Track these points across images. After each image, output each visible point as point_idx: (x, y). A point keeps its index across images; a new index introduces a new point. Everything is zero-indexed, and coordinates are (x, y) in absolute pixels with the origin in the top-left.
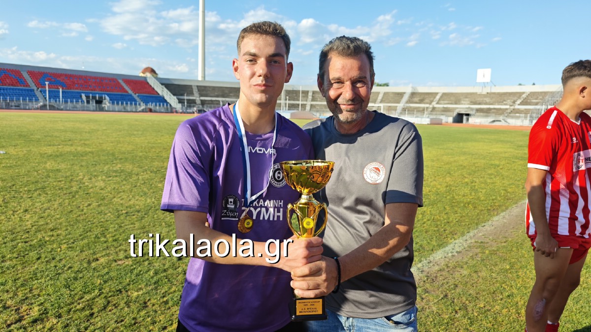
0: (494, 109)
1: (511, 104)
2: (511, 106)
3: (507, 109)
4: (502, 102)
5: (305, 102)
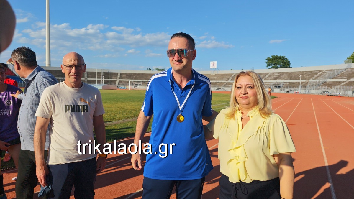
0: (219, 82)
1: (227, 80)
2: (227, 81)
3: (224, 83)
4: (223, 79)
5: (115, 80)
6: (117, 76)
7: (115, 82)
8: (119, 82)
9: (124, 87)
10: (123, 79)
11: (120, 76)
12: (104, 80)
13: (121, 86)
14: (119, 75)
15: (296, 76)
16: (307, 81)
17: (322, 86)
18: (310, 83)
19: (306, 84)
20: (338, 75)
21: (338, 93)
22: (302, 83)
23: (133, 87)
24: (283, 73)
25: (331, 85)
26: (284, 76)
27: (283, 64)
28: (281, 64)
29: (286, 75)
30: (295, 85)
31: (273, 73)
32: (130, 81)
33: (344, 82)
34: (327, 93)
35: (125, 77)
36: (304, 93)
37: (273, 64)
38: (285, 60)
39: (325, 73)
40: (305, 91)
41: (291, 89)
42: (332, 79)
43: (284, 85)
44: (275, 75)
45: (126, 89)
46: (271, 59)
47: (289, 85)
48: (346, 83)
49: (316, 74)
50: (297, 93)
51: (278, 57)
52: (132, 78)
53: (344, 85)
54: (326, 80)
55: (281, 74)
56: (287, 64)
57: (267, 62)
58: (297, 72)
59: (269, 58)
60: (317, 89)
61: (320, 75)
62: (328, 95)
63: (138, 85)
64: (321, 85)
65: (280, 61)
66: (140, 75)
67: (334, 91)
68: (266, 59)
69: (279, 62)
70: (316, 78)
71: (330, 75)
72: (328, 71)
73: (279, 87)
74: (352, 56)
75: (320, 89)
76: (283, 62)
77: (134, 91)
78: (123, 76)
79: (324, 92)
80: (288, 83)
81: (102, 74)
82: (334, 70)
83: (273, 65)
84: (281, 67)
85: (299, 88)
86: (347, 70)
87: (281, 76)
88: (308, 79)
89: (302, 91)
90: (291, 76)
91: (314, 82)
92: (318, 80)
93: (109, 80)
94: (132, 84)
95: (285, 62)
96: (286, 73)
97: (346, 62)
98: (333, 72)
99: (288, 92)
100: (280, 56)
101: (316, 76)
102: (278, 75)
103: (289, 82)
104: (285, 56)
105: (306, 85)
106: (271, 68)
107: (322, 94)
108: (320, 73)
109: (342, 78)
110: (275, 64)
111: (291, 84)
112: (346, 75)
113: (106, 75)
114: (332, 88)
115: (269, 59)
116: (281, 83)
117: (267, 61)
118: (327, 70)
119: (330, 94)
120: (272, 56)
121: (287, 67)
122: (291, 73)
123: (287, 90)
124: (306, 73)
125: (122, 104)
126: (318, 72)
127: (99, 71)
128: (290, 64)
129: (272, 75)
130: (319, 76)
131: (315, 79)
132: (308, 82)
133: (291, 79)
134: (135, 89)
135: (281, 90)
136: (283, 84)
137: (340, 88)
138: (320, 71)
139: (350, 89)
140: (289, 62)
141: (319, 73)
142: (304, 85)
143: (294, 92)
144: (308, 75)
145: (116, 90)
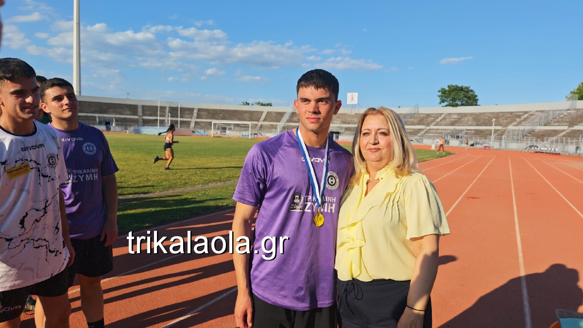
5: (189, 120)
6: (192, 114)
7: (188, 123)
8: (196, 123)
9: (205, 132)
10: (202, 118)
11: (198, 114)
12: (171, 120)
13: (199, 131)
14: (195, 111)
15: (486, 119)
16: (504, 128)
17: (528, 136)
18: (509, 132)
19: (503, 133)
20: (555, 120)
21: (553, 149)
22: (496, 131)
23: (219, 132)
24: (465, 115)
25: (542, 136)
26: (466, 120)
27: (466, 99)
28: (463, 99)
29: (470, 118)
30: (485, 135)
31: (449, 114)
32: (214, 121)
33: (563, 131)
34: (536, 148)
35: (205, 116)
36: (499, 147)
37: (450, 98)
38: (470, 93)
39: (534, 116)
40: (500, 145)
41: (478, 140)
42: (545, 125)
43: (466, 134)
44: (453, 117)
45: (207, 135)
46: (446, 91)
47: (474, 134)
48: (567, 133)
49: (519, 116)
50: (487, 148)
51: (459, 88)
52: (217, 117)
53: (563, 136)
54: (534, 128)
55: (462, 116)
56: (472, 99)
57: (439, 96)
58: (488, 113)
59: (442, 89)
60: (519, 141)
61: (525, 119)
62: (537, 152)
63: (227, 129)
64: (526, 136)
65: (462, 94)
66: (231, 113)
67: (547, 145)
68: (439, 91)
69: (460, 96)
70: (519, 124)
71: (541, 119)
72: (539, 113)
73: (458, 137)
74: (578, 89)
75: (525, 142)
76: (465, 97)
77: (220, 138)
78: (202, 113)
79: (531, 147)
80: (472, 132)
81: (167, 110)
82: (547, 112)
83: (451, 100)
84: (462, 105)
85: (490, 139)
86: (568, 112)
87: (463, 120)
88: (507, 125)
89: (494, 144)
90: (478, 119)
91: (515, 130)
92: (521, 128)
93: (179, 119)
94: (217, 127)
95: (470, 97)
96: (471, 114)
97: (569, 99)
98: (546, 115)
99: (472, 145)
100: (462, 87)
101: (518, 120)
102: (458, 118)
103: (475, 130)
104: (469, 87)
105: (502, 135)
106: (446, 106)
107: (527, 150)
108: (526, 115)
109: (561, 124)
110: (454, 100)
111: (478, 133)
112: (568, 120)
113: (174, 111)
114: (543, 141)
115: (443, 91)
116: (461, 131)
117: (440, 94)
118: (537, 111)
119: (539, 150)
120: (449, 86)
121: (472, 105)
122: (478, 115)
123: (471, 142)
124: (502, 116)
125: (200, 160)
126: (523, 113)
127: (162, 105)
128: (477, 100)
129: (447, 117)
130: (523, 121)
131: (517, 125)
132: (505, 131)
133: (477, 125)
134: (221, 135)
135: (462, 142)
136: (465, 131)
137: (557, 141)
138: (526, 113)
139: (572, 143)
140: (476, 96)
141: (523, 115)
142: (498, 135)
143: (482, 146)
144: (507, 119)
145: (190, 137)
